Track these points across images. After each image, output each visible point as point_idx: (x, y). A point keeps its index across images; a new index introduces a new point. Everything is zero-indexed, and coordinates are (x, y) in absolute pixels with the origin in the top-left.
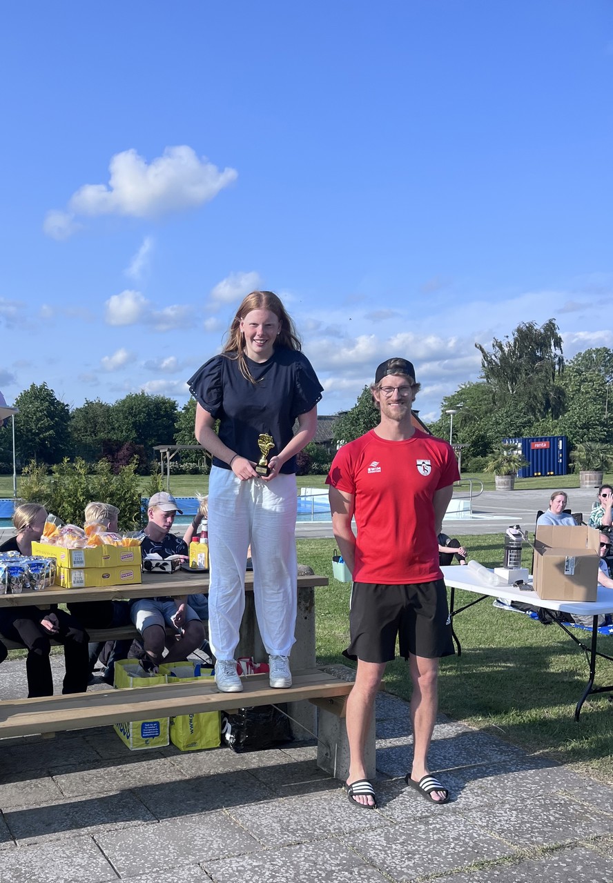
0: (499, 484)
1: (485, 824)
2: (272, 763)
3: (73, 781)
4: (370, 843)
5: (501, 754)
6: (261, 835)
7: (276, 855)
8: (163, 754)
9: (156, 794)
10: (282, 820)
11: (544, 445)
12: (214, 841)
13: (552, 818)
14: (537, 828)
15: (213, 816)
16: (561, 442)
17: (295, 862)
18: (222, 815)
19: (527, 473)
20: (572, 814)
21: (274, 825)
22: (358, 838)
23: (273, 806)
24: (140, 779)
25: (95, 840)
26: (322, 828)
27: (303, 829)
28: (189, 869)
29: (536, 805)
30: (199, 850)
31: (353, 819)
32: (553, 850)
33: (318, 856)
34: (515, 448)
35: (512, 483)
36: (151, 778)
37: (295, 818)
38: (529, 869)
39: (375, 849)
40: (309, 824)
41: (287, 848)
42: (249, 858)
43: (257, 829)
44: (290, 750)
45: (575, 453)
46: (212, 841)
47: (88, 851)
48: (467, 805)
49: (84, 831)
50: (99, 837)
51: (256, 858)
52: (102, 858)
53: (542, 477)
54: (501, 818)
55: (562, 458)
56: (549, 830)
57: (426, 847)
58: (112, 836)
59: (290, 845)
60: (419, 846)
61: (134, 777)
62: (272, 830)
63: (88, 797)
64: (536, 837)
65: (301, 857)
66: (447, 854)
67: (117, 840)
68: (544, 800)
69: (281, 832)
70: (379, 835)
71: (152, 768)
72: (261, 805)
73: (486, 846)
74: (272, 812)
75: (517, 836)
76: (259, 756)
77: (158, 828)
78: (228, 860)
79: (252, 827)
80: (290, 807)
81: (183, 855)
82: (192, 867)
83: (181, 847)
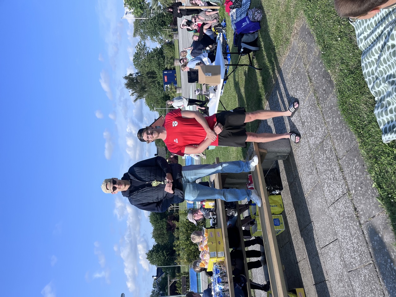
0: (179, 92)
2: (286, 176)
3: (299, 254)
4: (314, 143)
5: (276, 95)
6: (314, 182)
7: (322, 177)
8: (286, 217)
9: (301, 222)
10: (308, 174)
11: (166, 78)
12: (319, 200)
13: (298, 79)
14: (302, 84)
15: (308, 200)
16: (165, 72)
17: (324, 171)
18: (308, 197)
19: (175, 83)
20: (296, 72)
21: (310, 177)
22: (312, 147)
23: (302, 177)
24: (296, 227)
25: (323, 247)
26: (309, 160)
27: (311, 167)
29: (294, 84)
30: (323, 207)
31: (305, 148)
32: (310, 79)
33: (320, 162)
34: (167, 87)
35: (179, 87)
37: (306, 169)
38: (318, 88)
39: (316, 141)
40: (309, 165)
41: (319, 173)
42: (324, 187)
43: (312, 184)
44: (280, 170)
45: (168, 68)
46: (319, 201)
49: (319, 251)
50: (321, 245)
51: (324, 185)
52: (330, 245)
53: (177, 78)
55: (170, 72)
56: (303, 80)
57: (313, 123)
58: (320, 240)
59: (317, 172)
60: (313, 125)
61: (296, 229)
62: (312, 178)
63: (305, 248)
64: (306, 85)
65: (322, 168)
66: (316, 115)
67: (322, 239)
68: (292, 81)
69: (312, 175)
70: (310, 139)
71: (291, 222)
72: (303, 181)
73: (311, 102)
74: (305, 178)
75: (306, 91)
76: (283, 181)
77: (315, 222)
78: (326, 196)
79: (311, 185)
80: (302, 171)
81: (325, 213)
82: (330, 210)
83: (322, 214)
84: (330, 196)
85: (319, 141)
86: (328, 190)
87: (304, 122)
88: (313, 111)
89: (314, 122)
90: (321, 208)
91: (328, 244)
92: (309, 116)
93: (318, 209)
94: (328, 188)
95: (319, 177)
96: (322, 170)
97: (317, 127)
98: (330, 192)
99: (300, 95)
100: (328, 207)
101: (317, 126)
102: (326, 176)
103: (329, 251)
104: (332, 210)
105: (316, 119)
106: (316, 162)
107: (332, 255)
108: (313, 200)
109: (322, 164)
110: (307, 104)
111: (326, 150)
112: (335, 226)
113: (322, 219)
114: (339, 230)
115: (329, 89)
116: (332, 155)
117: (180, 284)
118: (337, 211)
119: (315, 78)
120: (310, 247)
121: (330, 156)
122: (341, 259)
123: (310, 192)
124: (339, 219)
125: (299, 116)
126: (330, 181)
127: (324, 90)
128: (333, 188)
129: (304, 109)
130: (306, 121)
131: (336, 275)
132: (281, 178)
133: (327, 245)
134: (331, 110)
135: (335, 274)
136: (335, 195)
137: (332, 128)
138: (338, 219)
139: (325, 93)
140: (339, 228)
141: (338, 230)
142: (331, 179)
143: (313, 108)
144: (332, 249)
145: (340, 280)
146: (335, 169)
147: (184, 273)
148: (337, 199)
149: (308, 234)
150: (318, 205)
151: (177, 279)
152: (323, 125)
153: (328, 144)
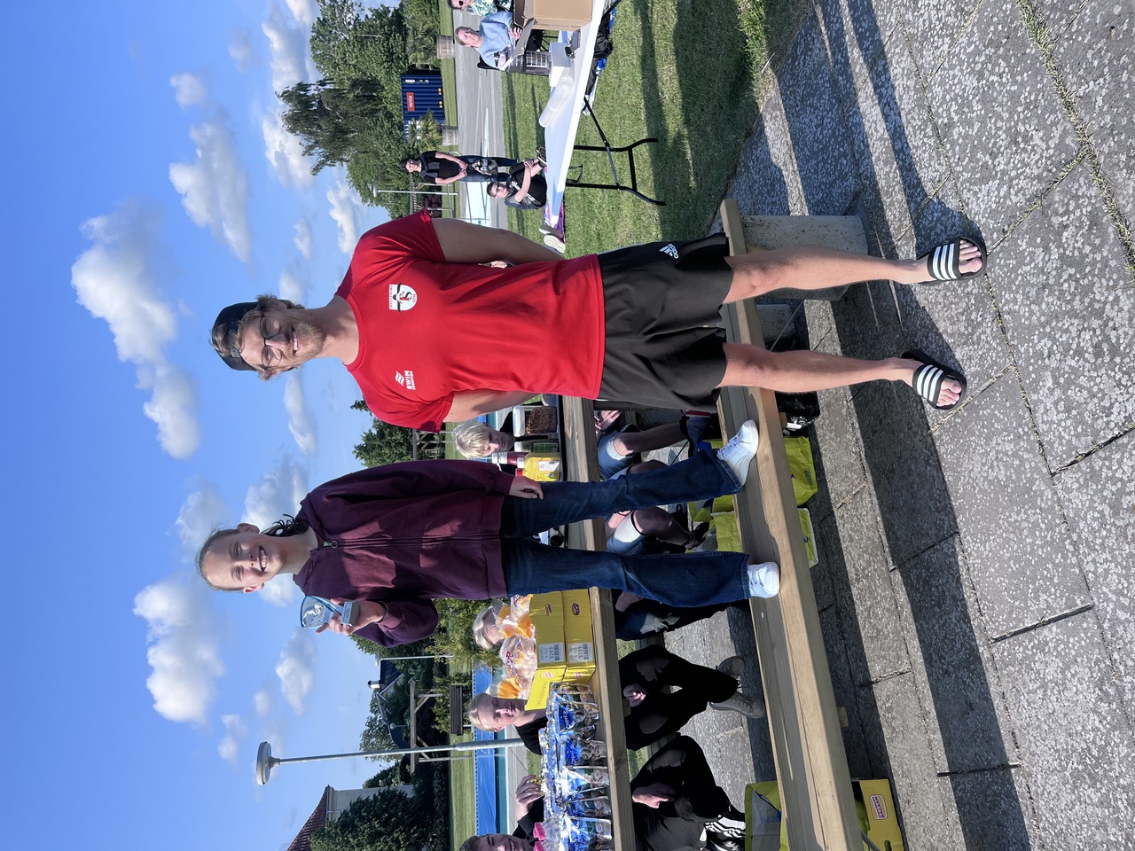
1: (947, 39)
3: (877, 652)
4: (994, 206)
5: (811, 50)
7: (1027, 351)
8: (824, 518)
9: (899, 533)
10: (948, 343)
12: (1000, 448)
15: (945, 449)
17: (1043, 319)
24: (870, 555)
25: (1003, 638)
27: (967, 311)
28: (1068, 490)
30: (1019, 472)
33: (1025, 284)
39: (1007, 196)
41: (1009, 334)
42: (1036, 391)
44: (811, 341)
45: (418, 65)
46: (998, 452)
47: (1030, 653)
48: (908, 75)
49: (984, 650)
50: (996, 630)
51: (1036, 381)
52: (1046, 631)
54: (934, 19)
57: (1000, 117)
58: (991, 609)
59: (1003, 330)
60: (998, 129)
63: (912, 636)
65: (1030, 311)
66: (1015, 82)
67: (1002, 603)
73: (992, 28)
84: (1065, 428)
85: (1024, 195)
86: (1056, 403)
87: (950, 125)
88: (1003, 64)
89: (1006, 115)
91: (1033, 627)
92: (975, 95)
93: (990, 483)
94: (1057, 393)
95: (1011, 350)
96: (1029, 319)
97: (1018, 133)
99: (934, 12)
100: (1053, 475)
101: (1021, 128)
102: (1054, 340)
104: (1075, 486)
105: (1014, 97)
106: (1001, 288)
108: (970, 446)
110: (970, 43)
112: (1086, 555)
113: (1008, 522)
114: (1107, 571)
116: (1097, 242)
118: (1104, 488)
121: (1087, 249)
122: (1106, 693)
123: (956, 415)
124: (1113, 524)
125: (920, 107)
128: (1089, 390)
129: (952, 67)
130: (956, 119)
131: (1064, 754)
133: (1028, 629)
134: (1109, 37)
135: (1059, 747)
136: (1100, 421)
137: (1108, 118)
138: (1103, 525)
140: (1106, 561)
141: (1100, 570)
142: (1079, 352)
143: (1001, 51)
144: (1056, 647)
145: (1089, 774)
146: (1108, 306)
147: (456, 675)
148: (1110, 437)
149: (926, 583)
150: (991, 467)
152: (1052, 118)
153: (1075, 197)
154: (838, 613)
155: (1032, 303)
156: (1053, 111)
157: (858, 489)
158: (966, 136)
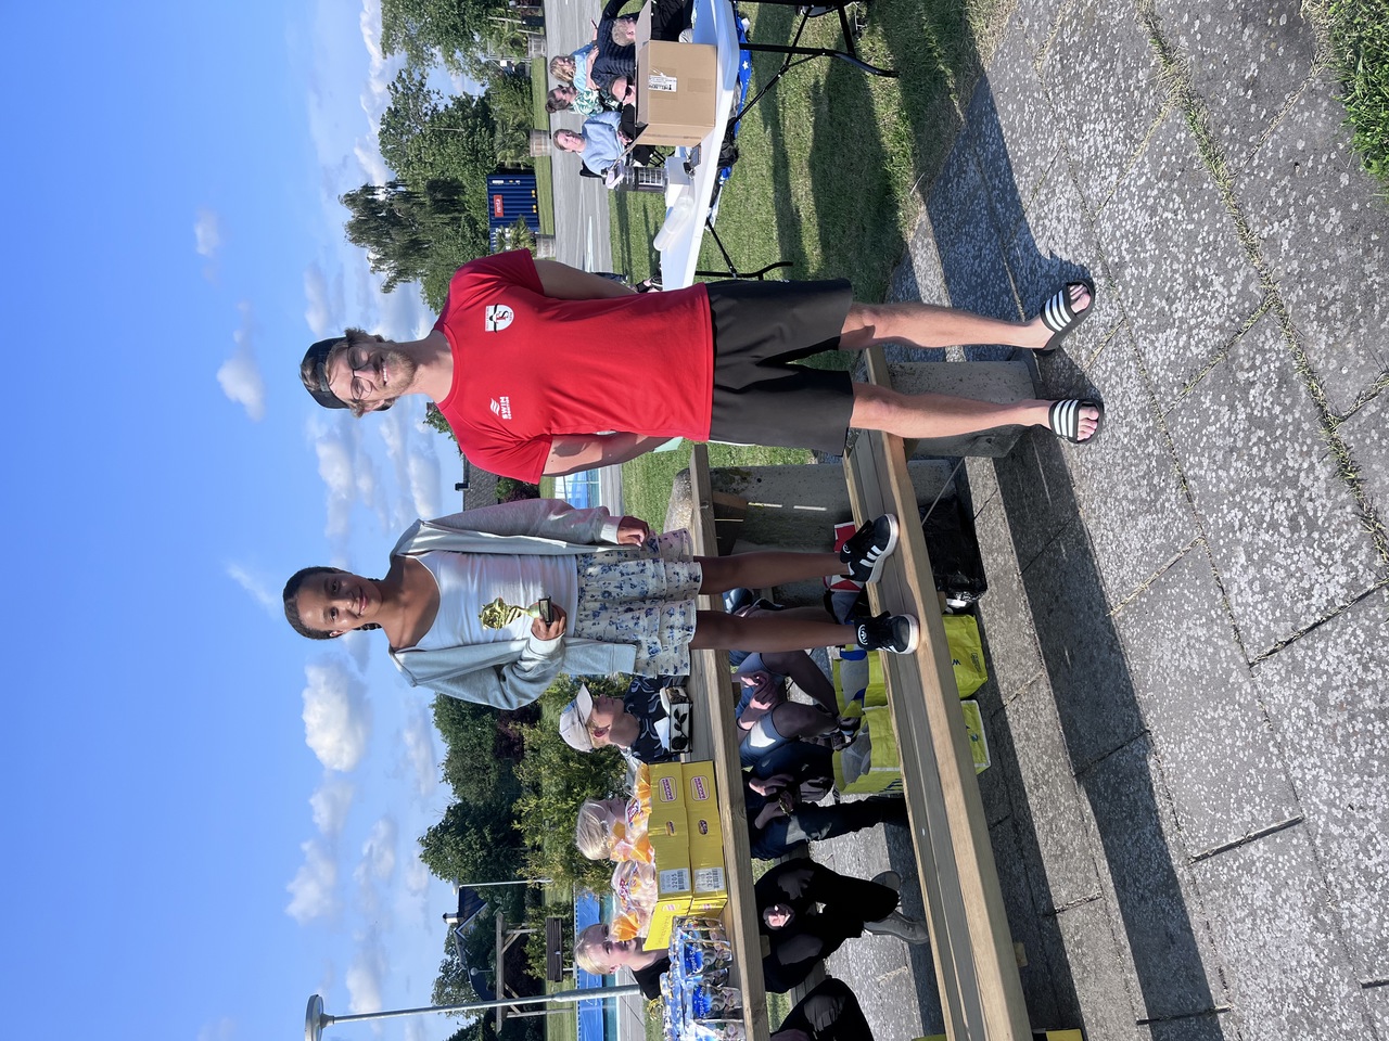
1: (1115, 170)
2: (1005, 532)
3: (1061, 874)
4: (1173, 357)
5: (965, 172)
6: (1169, 548)
7: (1216, 522)
8: (996, 712)
9: (1082, 731)
10: (1129, 510)
11: (498, 202)
12: (1191, 633)
13: (1094, 65)
14: (1117, 84)
15: (1130, 633)
17: (1232, 486)
18: (1125, 617)
19: (534, 222)
20: (1082, 36)
21: (1141, 525)
22: (1164, 378)
23: (1097, 529)
24: (1050, 756)
25: (1205, 857)
26: (1143, 441)
27: (1148, 474)
28: (1269, 684)
29: (1067, 97)
30: (1213, 661)
31: (1119, 390)
32: (1164, 49)
33: (1211, 446)
34: (503, 235)
35: (547, 237)
36: (1048, 737)
37: (1121, 489)
38: (1213, 78)
39: (1187, 347)
40: (1137, 466)
41: (1196, 502)
42: (1228, 569)
43: (1153, 555)
44: (974, 503)
45: (508, 164)
46: (1189, 637)
47: (1235, 874)
48: (1073, 207)
49: (1181, 873)
50: (1197, 847)
51: (1227, 557)
52: (1252, 849)
53: (540, 204)
54: (1100, 146)
55: (514, 179)
56: (1119, 64)
57: (1175, 258)
58: (1190, 822)
59: (1189, 498)
60: (1175, 271)
61: (1048, 765)
62: (1154, 529)
63: (1099, 853)
64: (1138, 81)
65: (1218, 477)
66: (1191, 220)
67: (1202, 814)
68: (1054, 86)
69: (1157, 512)
70: (1152, 342)
71: (1026, 733)
72: (1097, 548)
73: (1165, 159)
74: (1112, 530)
75: (1137, 112)
76: (990, 552)
77: (1164, 734)
78: (1238, 610)
79: (1149, 564)
80: (1097, 499)
81: (1230, 694)
82: (1259, 679)
83: (1207, 696)
84: (1262, 612)
85: (1205, 346)
86: (1251, 583)
87: (1121, 265)
88: (1178, 199)
89: (1182, 257)
90: (1202, 668)
91: (1239, 844)
92: (1148, 233)
93: (1183, 673)
94: (1252, 571)
95: (1200, 522)
96: (1217, 485)
97: (1196, 277)
98: (1264, 591)
99: (1100, 138)
100: (1252, 665)
101: (1200, 272)
102: (1245, 511)
103: (1241, 876)
104: (1277, 678)
105: (1191, 237)
106: (1185, 450)
107: (1260, 897)
108: (1158, 630)
109: (1220, 456)
110: (1140, 175)
111: (1253, 383)
112: (1292, 759)
113: (1205, 720)
114: (1316, 778)
115: (1284, 71)
116: (1288, 401)
117: (542, 946)
118: (1308, 681)
119: (1191, 40)
120: (1129, 852)
121: (1277, 409)
122: (1322, 921)
123: (1141, 594)
124: (1320, 723)
125: (1088, 242)
126: (1267, 538)
127: (1253, 84)
128: (1286, 568)
129: (1122, 200)
130: (1127, 258)
131: (1279, 995)
132: (979, 541)
133: (1231, 847)
134: (1293, 174)
135: (1272, 986)
136: (1300, 605)
137: (1295, 264)
138: (1309, 724)
139: (1255, 97)
140: (1315, 766)
141: (1308, 777)
142: (1274, 526)
143: (1176, 185)
144: (1263, 868)
145: (1308, 1018)
146: (1303, 474)
147: (554, 906)
148: (1311, 623)
149: (1116, 790)
150: (1183, 655)
151: (530, 929)
152: (1233, 261)
153: (1262, 351)
154: (1015, 826)
155: (1219, 468)
156: (1234, 254)
157: (1033, 678)
158: (1139, 278)
